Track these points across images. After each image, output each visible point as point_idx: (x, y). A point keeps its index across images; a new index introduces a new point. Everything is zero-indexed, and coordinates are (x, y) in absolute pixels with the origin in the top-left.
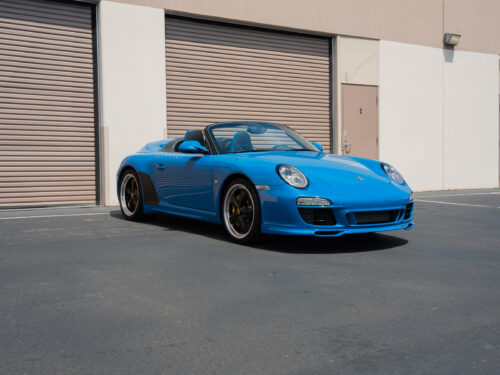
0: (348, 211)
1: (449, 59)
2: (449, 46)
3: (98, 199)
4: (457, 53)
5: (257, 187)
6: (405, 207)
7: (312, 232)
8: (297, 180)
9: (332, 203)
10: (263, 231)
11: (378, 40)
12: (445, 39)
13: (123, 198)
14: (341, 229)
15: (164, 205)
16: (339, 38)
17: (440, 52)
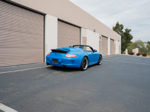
2: (94, 31)
3: (44, 61)
11: (87, 29)
17: (94, 32)
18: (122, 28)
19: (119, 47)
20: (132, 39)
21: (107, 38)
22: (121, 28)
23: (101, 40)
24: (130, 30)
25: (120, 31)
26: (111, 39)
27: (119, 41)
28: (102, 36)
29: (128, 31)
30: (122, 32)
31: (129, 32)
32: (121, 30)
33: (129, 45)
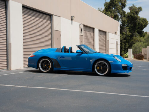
1: (72, 24)
2: (72, 20)
3: (7, 68)
4: (73, 22)
9: (127, 65)
10: (111, 72)
11: (60, 17)
12: (71, 17)
14: (128, 71)
16: (54, 16)
18: (124, 6)
19: (117, 44)
20: (145, 26)
21: (93, 29)
22: (122, 4)
23: (83, 34)
24: (140, 9)
25: (119, 12)
26: (99, 30)
27: (115, 33)
28: (85, 26)
29: (135, 11)
30: (124, 13)
31: (137, 13)
32: (122, 8)
33: (137, 41)
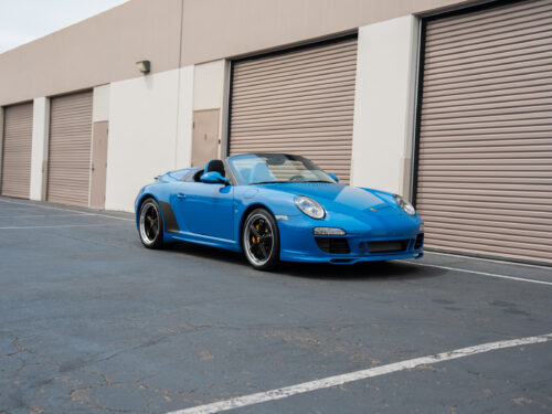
0: (361, 240)
5: (277, 217)
6: (415, 237)
7: (327, 259)
8: (314, 211)
9: (347, 233)
10: (282, 258)
13: (142, 227)
14: (355, 257)
15: (185, 234)
